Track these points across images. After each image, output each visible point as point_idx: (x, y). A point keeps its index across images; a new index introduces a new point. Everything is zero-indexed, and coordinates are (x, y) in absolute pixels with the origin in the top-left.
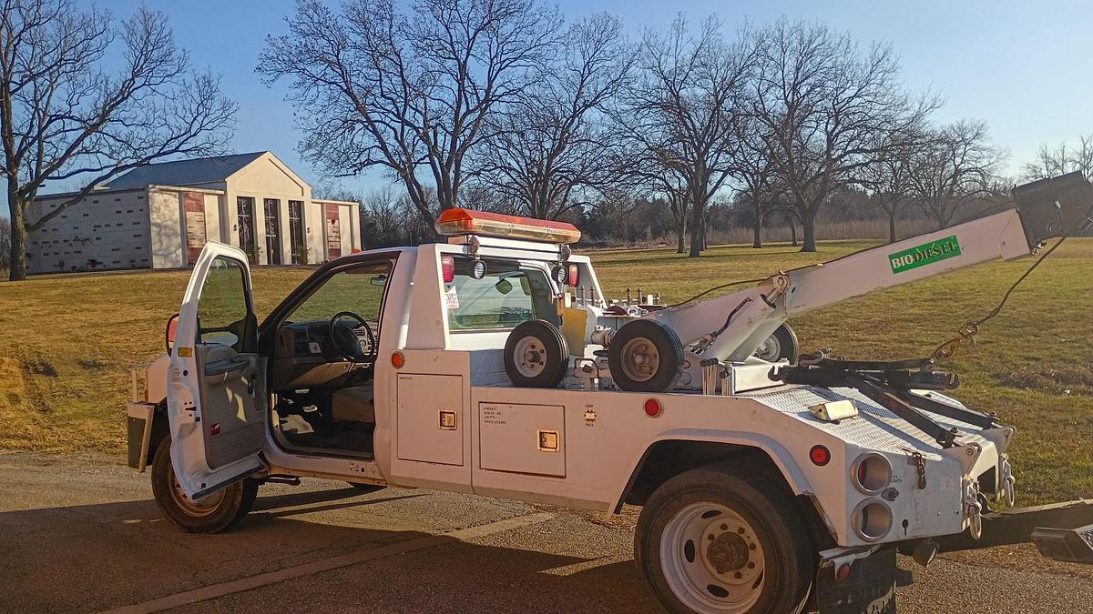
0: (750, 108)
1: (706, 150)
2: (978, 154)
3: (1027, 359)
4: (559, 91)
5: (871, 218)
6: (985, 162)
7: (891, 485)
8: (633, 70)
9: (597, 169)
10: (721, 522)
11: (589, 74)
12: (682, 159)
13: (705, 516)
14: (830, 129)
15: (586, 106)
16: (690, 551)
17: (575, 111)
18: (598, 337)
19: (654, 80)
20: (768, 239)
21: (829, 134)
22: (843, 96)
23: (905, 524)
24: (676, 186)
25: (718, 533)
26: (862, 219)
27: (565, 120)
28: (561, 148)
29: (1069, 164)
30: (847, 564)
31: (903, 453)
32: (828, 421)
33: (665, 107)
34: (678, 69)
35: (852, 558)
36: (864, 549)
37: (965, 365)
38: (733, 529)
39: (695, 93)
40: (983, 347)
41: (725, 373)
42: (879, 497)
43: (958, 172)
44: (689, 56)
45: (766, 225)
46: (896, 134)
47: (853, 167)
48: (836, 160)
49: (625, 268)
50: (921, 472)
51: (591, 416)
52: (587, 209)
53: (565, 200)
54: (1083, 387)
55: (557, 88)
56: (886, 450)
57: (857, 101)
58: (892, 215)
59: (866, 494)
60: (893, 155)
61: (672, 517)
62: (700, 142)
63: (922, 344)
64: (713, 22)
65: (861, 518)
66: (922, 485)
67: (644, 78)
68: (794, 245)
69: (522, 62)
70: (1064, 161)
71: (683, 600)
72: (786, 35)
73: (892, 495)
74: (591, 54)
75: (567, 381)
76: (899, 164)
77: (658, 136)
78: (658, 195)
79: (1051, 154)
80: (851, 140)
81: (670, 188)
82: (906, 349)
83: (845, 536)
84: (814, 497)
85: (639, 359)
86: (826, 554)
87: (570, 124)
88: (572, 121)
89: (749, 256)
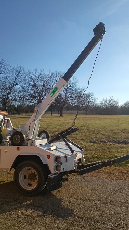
0: (50, 87)
1: (41, 95)
2: (92, 99)
3: (95, 138)
4: (10, 81)
5: (73, 110)
6: (93, 100)
7: (61, 162)
8: (26, 78)
9: (18, 98)
10: (31, 171)
11: (17, 78)
12: (36, 97)
13: (28, 170)
14: (65, 92)
15: (16, 85)
16: (25, 177)
17: (13, 86)
18: (9, 135)
19: (30, 80)
20: (54, 114)
21: (65, 94)
22: (68, 86)
23: (64, 169)
24: (35, 102)
25: (30, 173)
26: (72, 110)
27: (11, 87)
28: (10, 93)
29: (108, 101)
30: (53, 177)
31: (64, 156)
32: (51, 150)
33: (33, 86)
34: (36, 78)
35: (54, 176)
36: (56, 174)
37: (85, 139)
38: (33, 172)
39: (39, 83)
40: (89, 136)
41: (33, 142)
42: (59, 164)
43: (89, 102)
44: (38, 76)
45: (53, 111)
46: (78, 94)
47: (70, 100)
48: (66, 99)
49: (24, 119)
50: (66, 159)
51: (6, 151)
52: (16, 106)
53: (11, 104)
54: (104, 143)
55: (10, 80)
56: (60, 155)
57: (70, 87)
58: (77, 109)
59: (57, 163)
60: (77, 98)
61: (21, 170)
62: (40, 93)
63: (78, 135)
64: (43, 70)
65: (56, 168)
66: (67, 161)
67: (29, 80)
68: (59, 115)
69: (2, 74)
70: (107, 101)
71: (23, 187)
72: (57, 73)
73: (61, 163)
74: (17, 74)
75: (2, 144)
76: (78, 100)
77: (31, 92)
78: (32, 104)
79: (105, 99)
80: (70, 95)
81: (34, 103)
82: (75, 136)
83: (53, 172)
84: (47, 165)
85: (16, 139)
86: (49, 175)
87: (12, 88)
88: (13, 87)
89: (50, 117)
